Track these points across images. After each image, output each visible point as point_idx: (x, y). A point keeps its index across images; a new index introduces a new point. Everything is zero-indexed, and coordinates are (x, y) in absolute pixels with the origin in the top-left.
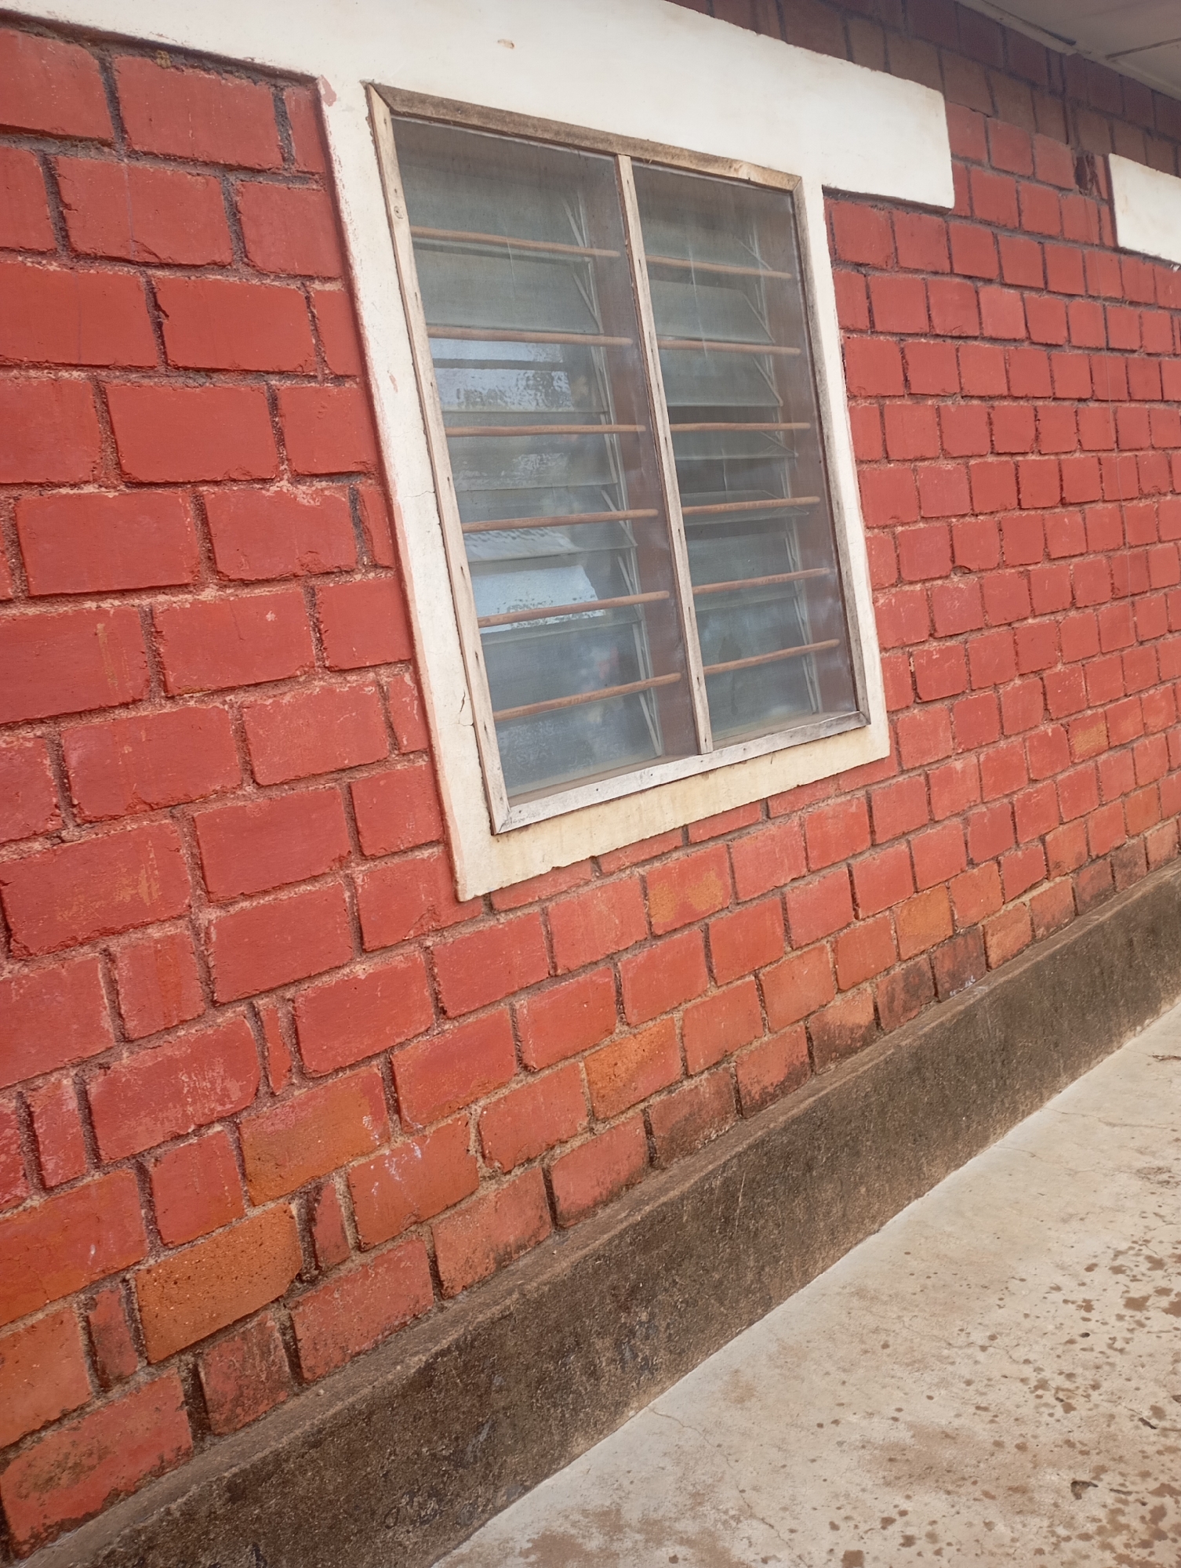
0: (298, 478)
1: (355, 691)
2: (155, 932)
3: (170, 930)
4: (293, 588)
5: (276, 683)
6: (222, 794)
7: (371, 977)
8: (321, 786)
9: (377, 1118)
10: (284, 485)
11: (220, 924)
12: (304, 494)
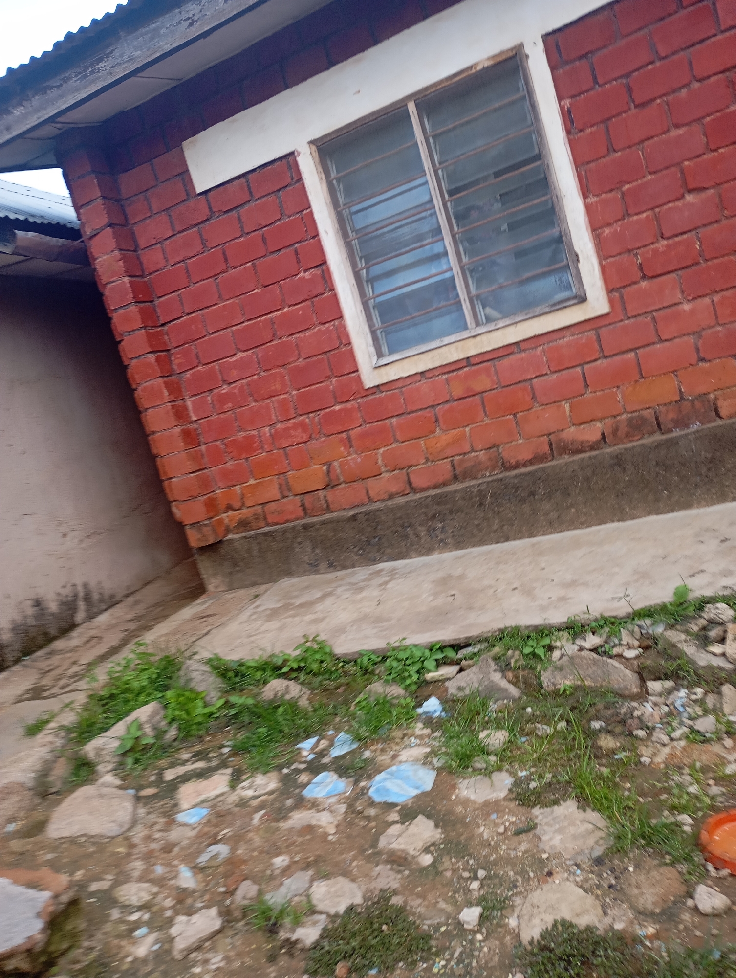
0: (306, 271)
1: (327, 328)
2: (282, 397)
3: (285, 396)
4: (308, 302)
5: (305, 330)
6: (295, 361)
7: (339, 410)
8: (320, 357)
9: (345, 448)
10: (301, 274)
11: (296, 394)
12: (307, 275)
